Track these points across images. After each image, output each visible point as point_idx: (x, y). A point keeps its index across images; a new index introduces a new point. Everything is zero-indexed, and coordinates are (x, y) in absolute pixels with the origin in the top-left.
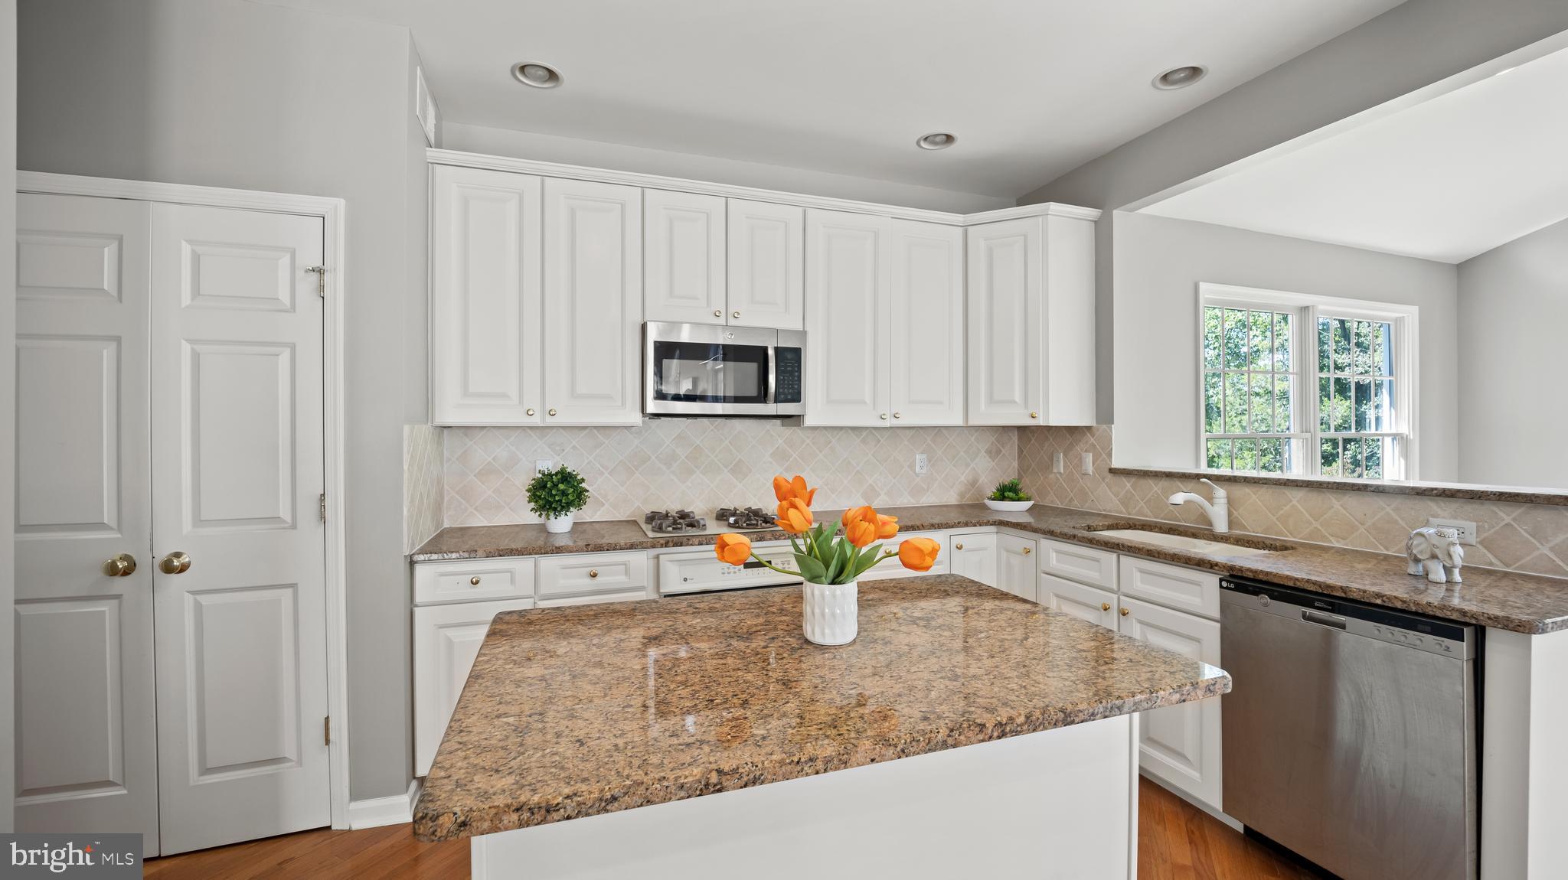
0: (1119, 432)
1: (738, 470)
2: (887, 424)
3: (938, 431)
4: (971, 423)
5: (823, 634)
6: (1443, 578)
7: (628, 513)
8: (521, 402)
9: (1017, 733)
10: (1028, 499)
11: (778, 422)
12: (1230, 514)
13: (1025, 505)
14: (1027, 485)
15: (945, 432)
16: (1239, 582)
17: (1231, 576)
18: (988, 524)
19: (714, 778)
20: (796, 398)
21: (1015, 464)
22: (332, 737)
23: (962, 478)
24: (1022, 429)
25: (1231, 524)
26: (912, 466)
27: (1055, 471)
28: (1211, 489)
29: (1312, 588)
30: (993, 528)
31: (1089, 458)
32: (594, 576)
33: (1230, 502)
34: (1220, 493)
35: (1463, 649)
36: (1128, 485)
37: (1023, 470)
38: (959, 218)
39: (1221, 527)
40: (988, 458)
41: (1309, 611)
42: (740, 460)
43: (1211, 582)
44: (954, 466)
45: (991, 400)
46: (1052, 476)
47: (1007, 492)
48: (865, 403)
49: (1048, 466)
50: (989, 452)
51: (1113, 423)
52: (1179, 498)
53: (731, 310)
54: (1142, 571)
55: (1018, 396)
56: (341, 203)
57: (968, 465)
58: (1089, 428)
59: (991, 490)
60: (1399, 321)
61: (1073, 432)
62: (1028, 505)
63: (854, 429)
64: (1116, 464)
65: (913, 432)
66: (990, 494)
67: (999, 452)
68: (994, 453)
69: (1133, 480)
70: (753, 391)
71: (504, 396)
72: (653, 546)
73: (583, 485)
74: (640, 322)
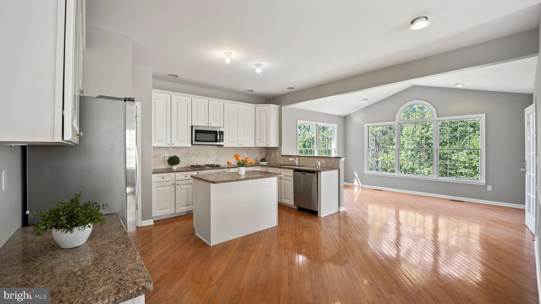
0: (283, 148)
1: (208, 156)
2: (240, 146)
3: (249, 148)
4: (256, 146)
5: (241, 173)
6: (318, 168)
7: (185, 166)
8: (167, 142)
9: (263, 178)
10: (267, 161)
11: (216, 146)
12: (298, 162)
13: (266, 163)
14: (267, 159)
15: (250, 148)
16: (296, 170)
17: (295, 170)
18: (259, 166)
19: (237, 180)
20: (223, 141)
21: (265, 155)
22: (138, 208)
23: (254, 158)
24: (265, 147)
25: (299, 164)
26: (244, 155)
27: (272, 156)
28: (296, 158)
29: (303, 170)
30: (260, 167)
31: (278, 153)
32: (186, 176)
33: (299, 160)
34: (297, 158)
35: (316, 174)
36: (284, 158)
37: (266, 156)
38: (254, 105)
39: (297, 164)
40: (259, 154)
41: (303, 173)
42: (209, 154)
43: (292, 171)
44: (252, 155)
45: (260, 142)
46: (272, 157)
47: (263, 160)
48: (236, 142)
49: (271, 155)
50: (259, 152)
51: (282, 146)
52: (290, 159)
53: (209, 123)
54: (284, 171)
55: (265, 141)
56: (140, 103)
57: (255, 155)
58: (278, 147)
59: (260, 160)
60: (334, 127)
61: (275, 148)
62: (267, 162)
63: (232, 147)
64: (282, 154)
65: (244, 148)
66: (259, 161)
67: (261, 152)
68: (260, 153)
69: (285, 157)
70: (214, 140)
71: (163, 141)
72: (198, 170)
73: (179, 159)
74: (191, 125)
